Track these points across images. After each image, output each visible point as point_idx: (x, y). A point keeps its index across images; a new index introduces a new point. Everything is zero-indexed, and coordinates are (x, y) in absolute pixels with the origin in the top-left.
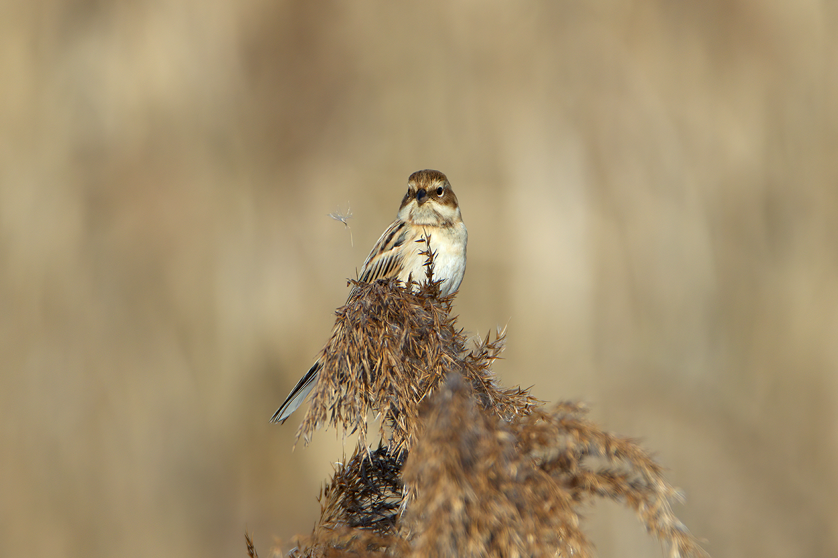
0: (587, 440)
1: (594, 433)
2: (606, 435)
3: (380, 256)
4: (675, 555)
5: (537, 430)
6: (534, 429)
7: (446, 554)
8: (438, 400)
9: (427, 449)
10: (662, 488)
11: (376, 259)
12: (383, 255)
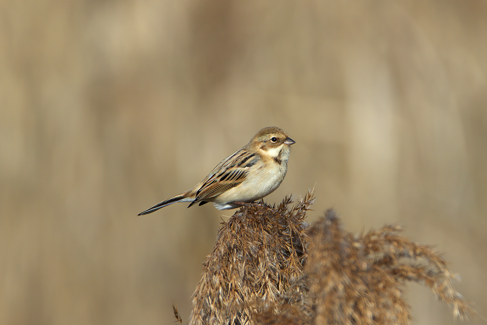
0: (402, 247)
1: (406, 243)
2: (413, 244)
3: (237, 168)
4: (456, 312)
5: (372, 242)
6: (370, 242)
7: (337, 316)
8: (322, 226)
9: (318, 255)
10: (447, 274)
11: (234, 169)
12: (239, 169)
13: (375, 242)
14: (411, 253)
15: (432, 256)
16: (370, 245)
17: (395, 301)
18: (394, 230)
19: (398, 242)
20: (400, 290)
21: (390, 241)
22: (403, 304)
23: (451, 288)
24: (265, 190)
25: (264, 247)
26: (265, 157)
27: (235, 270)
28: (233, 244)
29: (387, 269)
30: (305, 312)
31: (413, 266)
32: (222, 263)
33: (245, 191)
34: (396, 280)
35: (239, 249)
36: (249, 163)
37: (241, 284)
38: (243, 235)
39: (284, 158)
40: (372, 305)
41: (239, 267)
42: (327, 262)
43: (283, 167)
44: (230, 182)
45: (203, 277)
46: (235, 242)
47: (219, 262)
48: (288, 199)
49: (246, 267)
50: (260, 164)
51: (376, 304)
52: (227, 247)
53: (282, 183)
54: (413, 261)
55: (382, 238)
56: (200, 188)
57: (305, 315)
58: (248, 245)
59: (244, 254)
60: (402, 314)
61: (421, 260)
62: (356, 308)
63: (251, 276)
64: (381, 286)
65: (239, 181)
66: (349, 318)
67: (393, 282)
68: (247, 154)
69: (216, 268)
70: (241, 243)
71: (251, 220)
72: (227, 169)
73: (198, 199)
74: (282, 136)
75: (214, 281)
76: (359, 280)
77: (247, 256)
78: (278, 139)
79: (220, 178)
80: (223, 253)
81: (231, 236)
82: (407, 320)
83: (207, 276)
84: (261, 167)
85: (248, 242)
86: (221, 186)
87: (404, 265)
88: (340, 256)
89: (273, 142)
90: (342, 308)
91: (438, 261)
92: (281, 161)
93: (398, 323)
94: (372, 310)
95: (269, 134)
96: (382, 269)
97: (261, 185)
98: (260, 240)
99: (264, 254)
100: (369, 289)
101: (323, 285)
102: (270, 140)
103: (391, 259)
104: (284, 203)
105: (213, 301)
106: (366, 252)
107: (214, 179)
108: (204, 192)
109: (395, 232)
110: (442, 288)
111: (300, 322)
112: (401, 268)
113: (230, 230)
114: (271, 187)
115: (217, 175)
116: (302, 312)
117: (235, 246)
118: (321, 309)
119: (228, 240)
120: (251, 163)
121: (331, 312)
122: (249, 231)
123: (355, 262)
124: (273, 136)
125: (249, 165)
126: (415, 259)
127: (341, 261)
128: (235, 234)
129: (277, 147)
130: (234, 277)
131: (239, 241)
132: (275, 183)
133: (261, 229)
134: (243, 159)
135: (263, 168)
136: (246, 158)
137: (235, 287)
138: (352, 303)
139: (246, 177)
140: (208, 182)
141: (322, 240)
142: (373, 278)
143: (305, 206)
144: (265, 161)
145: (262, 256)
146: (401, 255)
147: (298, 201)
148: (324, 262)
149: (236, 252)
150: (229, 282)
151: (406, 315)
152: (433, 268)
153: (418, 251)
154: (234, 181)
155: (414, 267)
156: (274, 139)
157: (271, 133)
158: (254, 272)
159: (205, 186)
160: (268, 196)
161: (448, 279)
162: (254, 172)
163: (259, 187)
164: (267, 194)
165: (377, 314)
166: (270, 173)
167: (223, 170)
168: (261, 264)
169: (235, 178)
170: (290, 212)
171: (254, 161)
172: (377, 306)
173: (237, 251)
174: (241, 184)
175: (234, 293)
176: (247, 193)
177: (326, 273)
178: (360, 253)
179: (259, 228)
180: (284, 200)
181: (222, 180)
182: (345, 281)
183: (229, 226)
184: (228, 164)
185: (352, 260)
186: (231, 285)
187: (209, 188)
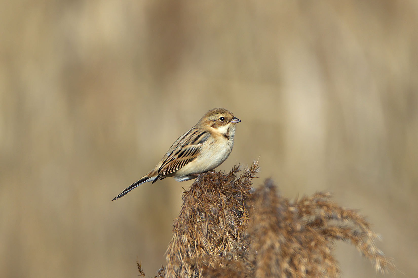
0: (331, 211)
1: (335, 208)
2: (341, 208)
3: (191, 146)
4: (378, 267)
5: (305, 207)
6: (304, 206)
7: (274, 270)
8: (261, 193)
9: (258, 217)
10: (370, 234)
11: (189, 147)
12: (193, 146)
13: (308, 207)
14: (339, 216)
15: (357, 219)
16: (304, 209)
17: (325, 257)
18: (324, 196)
19: (328, 206)
20: (329, 247)
21: (321, 206)
22: (332, 260)
23: (373, 246)
24: (217, 162)
25: (223, 208)
26: (215, 134)
27: (199, 230)
28: (197, 207)
29: (318, 230)
30: (248, 267)
31: (340, 227)
32: (189, 224)
33: (200, 164)
34: (326, 239)
35: (201, 211)
36: (201, 140)
37: (205, 241)
38: (204, 199)
39: (231, 134)
40: (305, 260)
41: (203, 227)
42: (265, 224)
43: (230, 141)
44: (186, 158)
45: (173, 237)
46: (198, 205)
47: (186, 223)
48: (237, 168)
49: (209, 226)
50: (211, 140)
51: (309, 260)
52: (191, 210)
53: (230, 154)
54: (340, 223)
55: (314, 203)
56: (161, 166)
57: (248, 269)
58: (209, 207)
59: (206, 215)
60: (331, 268)
61: (347, 222)
62: (291, 263)
63: (214, 234)
64: (313, 244)
65: (194, 156)
66: (284, 271)
67: (324, 240)
68: (198, 132)
69: (184, 228)
70: (202, 206)
71: (209, 186)
72: (183, 147)
73: (160, 175)
74: (229, 116)
75: (183, 239)
76: (294, 240)
77: (209, 216)
78: (226, 118)
79: (178, 155)
80: (188, 215)
81: (194, 200)
82: (336, 273)
83: (177, 235)
84: (212, 143)
85: (209, 205)
86: (180, 162)
87: (333, 226)
88: (277, 218)
89: (222, 121)
90: (278, 263)
91: (362, 223)
92: (229, 137)
93: (327, 276)
94: (306, 265)
95: (218, 115)
96: (314, 230)
97: (213, 157)
98: (219, 202)
99: (224, 213)
100: (303, 246)
101: (262, 243)
102: (218, 120)
103: (321, 221)
104: (233, 172)
105: (183, 256)
106: (300, 215)
107: (173, 156)
108: (165, 169)
109: (325, 198)
110: (366, 246)
111: (243, 275)
112: (330, 228)
113: (193, 196)
114: (221, 159)
115: (174, 153)
116: (245, 267)
117: (198, 209)
118: (260, 263)
119: (192, 204)
120: (203, 140)
121: (268, 266)
122: (208, 195)
123: (290, 224)
124: (221, 116)
125: (201, 142)
126: (342, 221)
127: (278, 223)
128: (197, 199)
129: (225, 125)
130: (199, 235)
131: (201, 205)
132: (225, 155)
133: (219, 193)
134: (195, 137)
135: (213, 143)
136: (198, 136)
137: (201, 244)
138: (287, 259)
139: (200, 152)
140: (167, 160)
141: (262, 205)
142: (306, 237)
143: (251, 175)
144: (215, 137)
145: (222, 216)
146: (330, 218)
147: (245, 170)
148: (263, 224)
149: (198, 214)
150: (195, 240)
151: (334, 269)
152: (357, 229)
153: (345, 215)
154: (190, 157)
155: (342, 228)
156: (222, 119)
157: (220, 114)
158: (216, 230)
159: (164, 165)
160: (219, 166)
161: (371, 238)
162: (206, 148)
163: (212, 160)
164: (219, 165)
165: (309, 268)
166: (220, 146)
167: (179, 149)
168: (222, 223)
169: (191, 154)
170: (239, 180)
171: (205, 138)
172: (310, 261)
173: (200, 213)
174: (196, 159)
175: (200, 249)
176: (202, 166)
177: (265, 233)
178: (295, 216)
179: (217, 192)
180: (233, 169)
181: (179, 157)
182: (281, 240)
183: (191, 192)
184: (183, 142)
185: (288, 222)
186: (197, 242)
187: (168, 165)
